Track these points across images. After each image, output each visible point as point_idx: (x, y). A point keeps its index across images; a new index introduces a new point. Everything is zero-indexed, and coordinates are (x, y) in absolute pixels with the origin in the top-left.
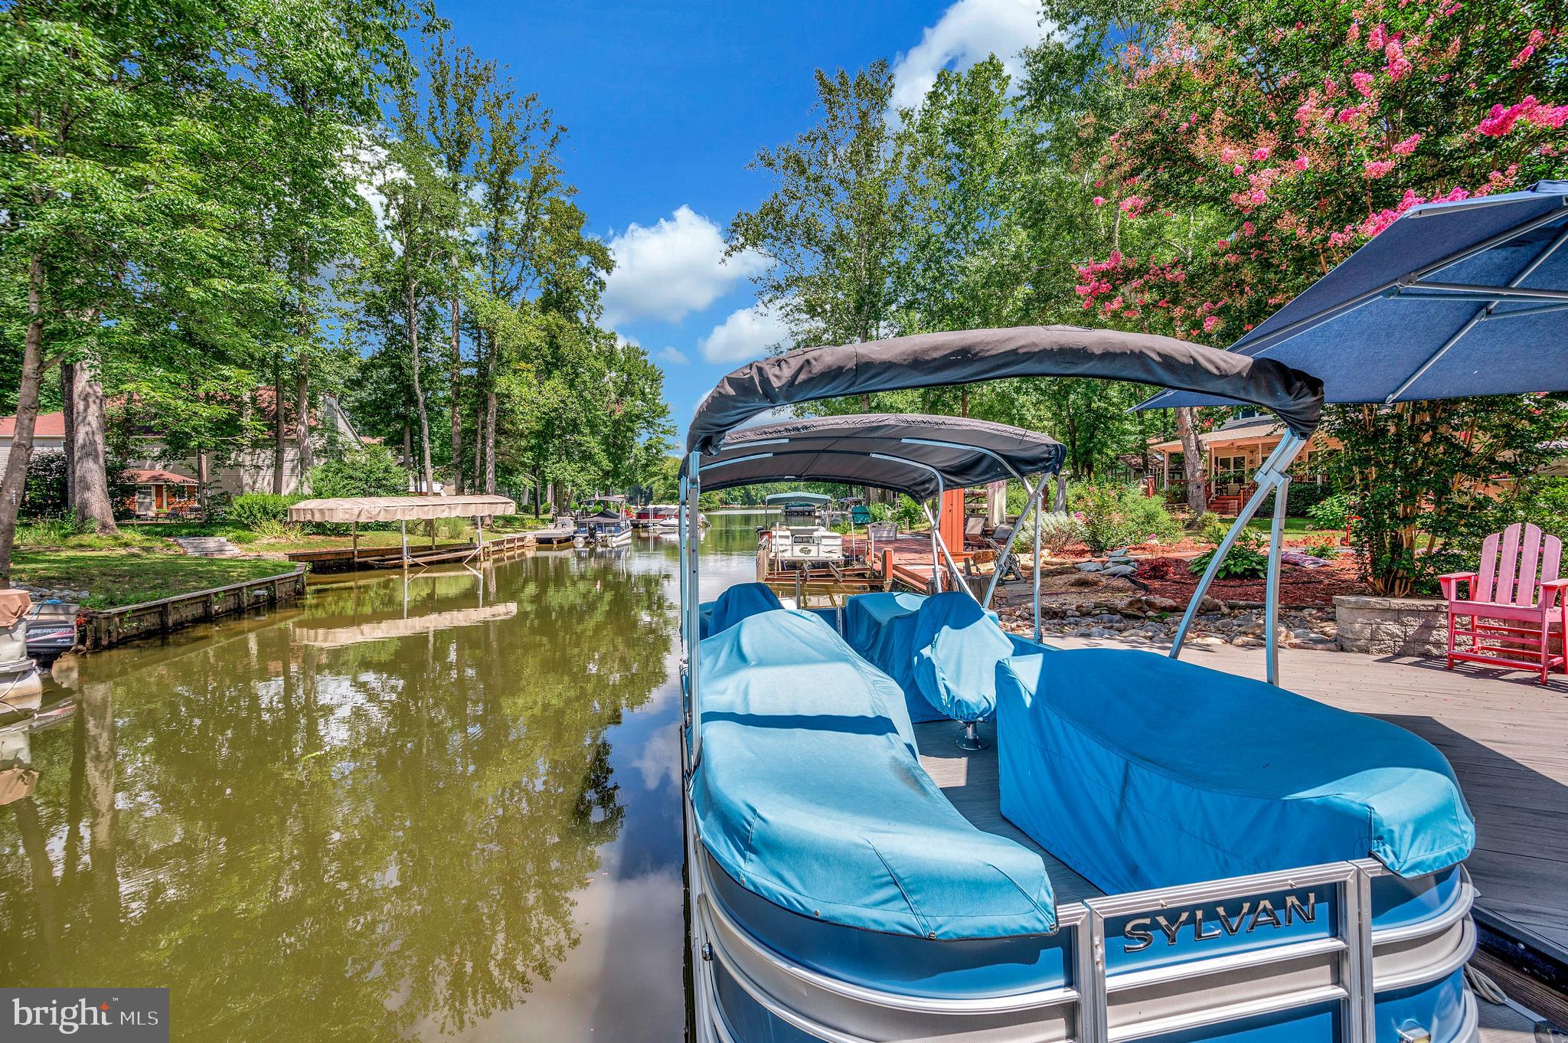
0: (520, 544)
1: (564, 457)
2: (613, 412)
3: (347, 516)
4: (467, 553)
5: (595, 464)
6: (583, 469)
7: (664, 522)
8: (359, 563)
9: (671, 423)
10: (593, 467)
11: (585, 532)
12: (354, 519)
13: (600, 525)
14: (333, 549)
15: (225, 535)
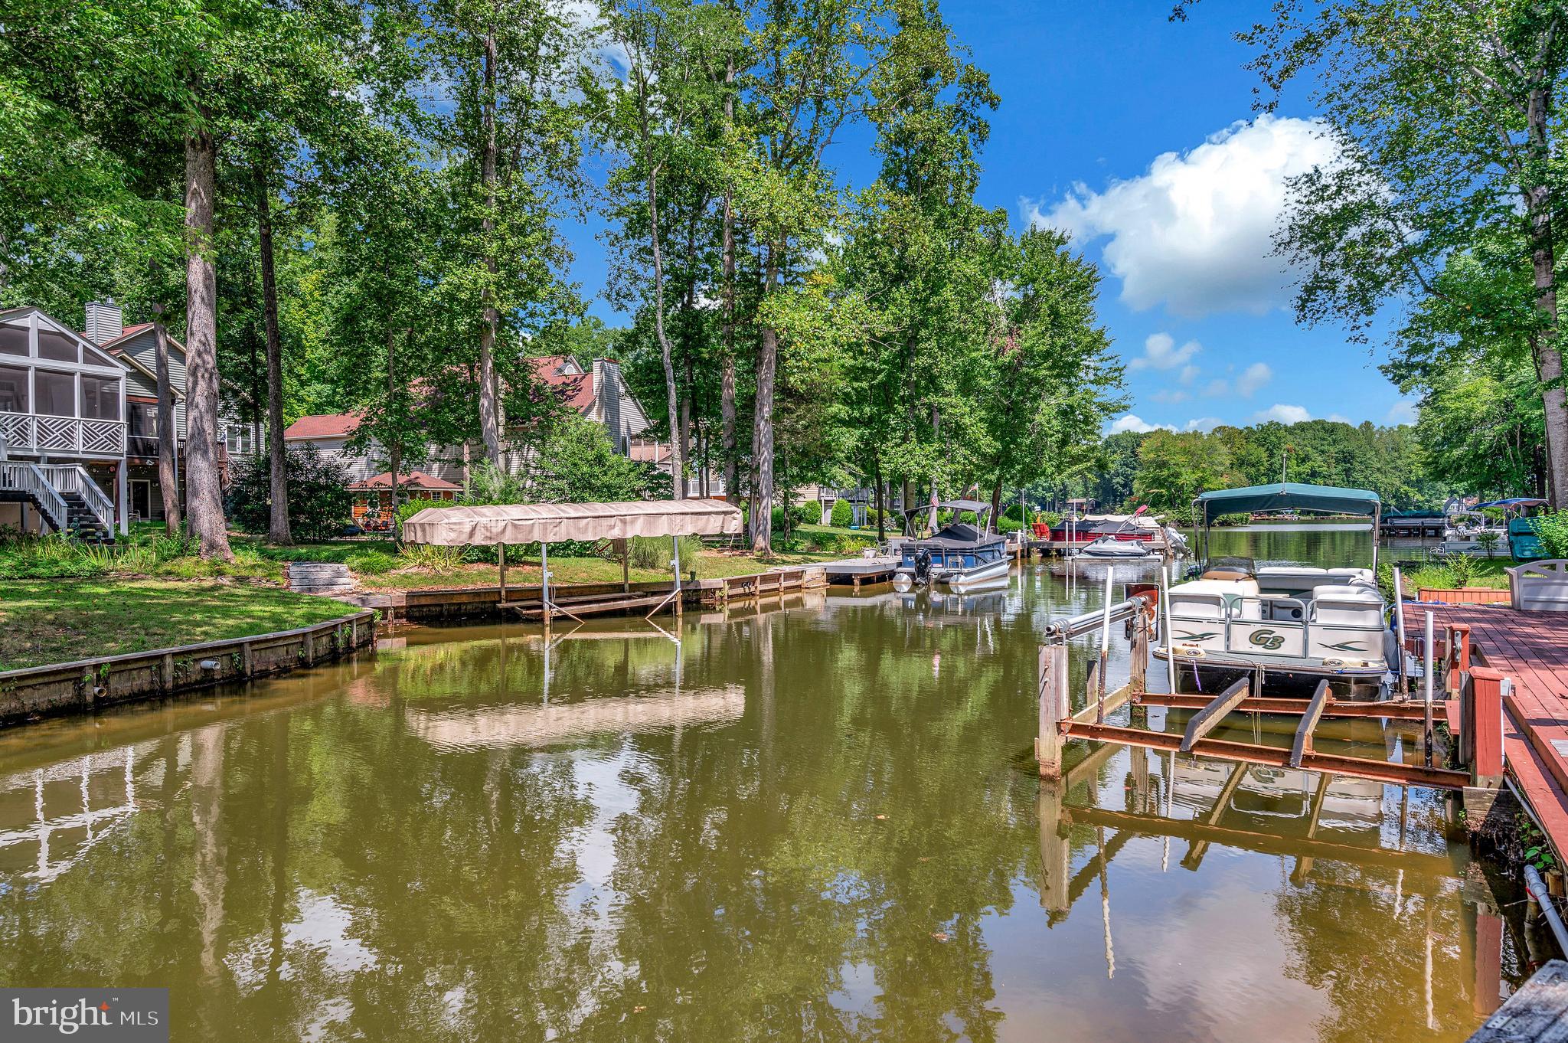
0: (793, 583)
1: (912, 434)
2: (1001, 351)
3: (453, 535)
4: (652, 600)
5: (967, 445)
6: (942, 453)
7: (1093, 547)
8: (507, 610)
9: (1109, 364)
10: (963, 451)
11: (910, 564)
12: (464, 539)
13: (938, 553)
14: (471, 587)
15: (356, 561)
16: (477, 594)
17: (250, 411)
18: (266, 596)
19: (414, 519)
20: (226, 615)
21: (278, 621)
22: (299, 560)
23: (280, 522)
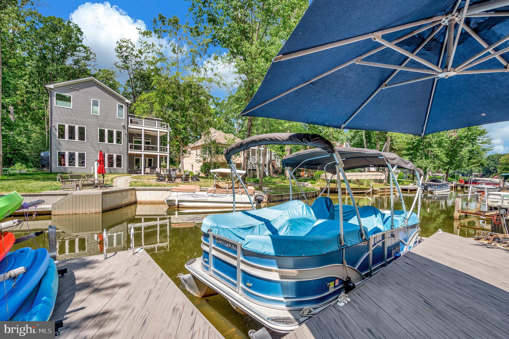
1: (423, 157)
2: (451, 136)
4: (365, 191)
5: (439, 160)
6: (432, 162)
11: (423, 187)
13: (430, 185)
15: (310, 182)
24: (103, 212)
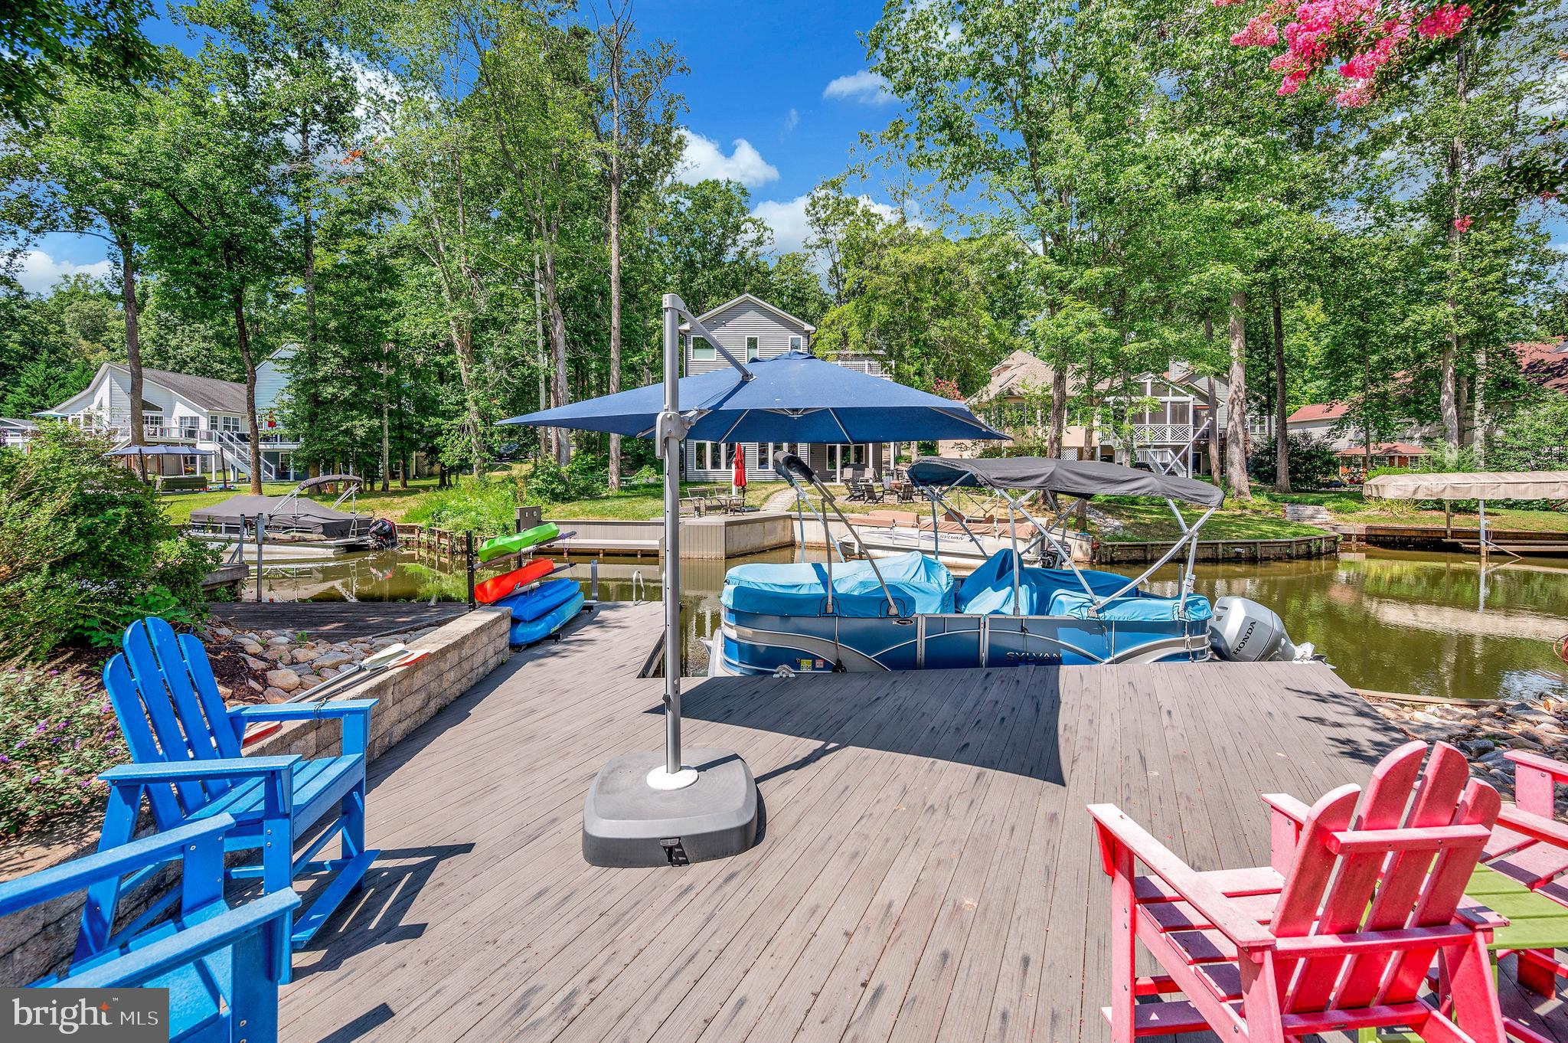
8: (1451, 543)
14: (1421, 526)
15: (1331, 505)
16: (1426, 531)
17: (1266, 408)
18: (1271, 521)
19: (1372, 482)
20: (1248, 528)
21: (1276, 534)
22: (1293, 502)
23: (1283, 478)
24: (727, 558)
